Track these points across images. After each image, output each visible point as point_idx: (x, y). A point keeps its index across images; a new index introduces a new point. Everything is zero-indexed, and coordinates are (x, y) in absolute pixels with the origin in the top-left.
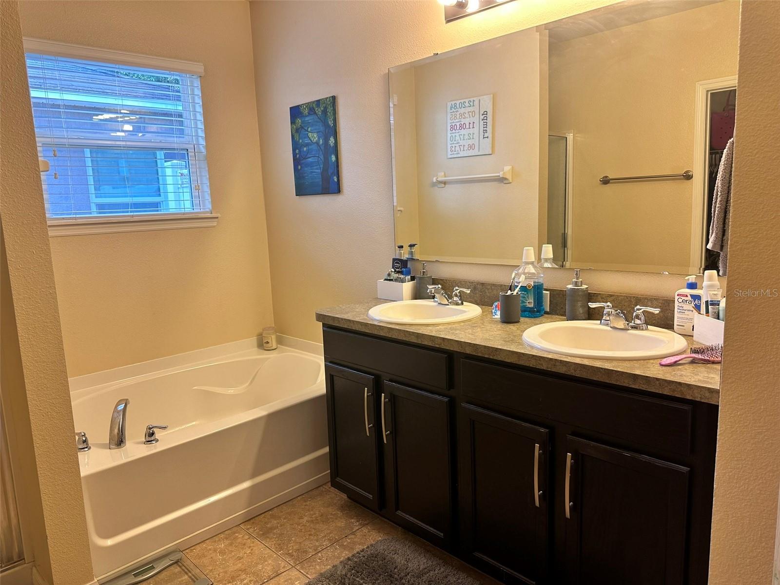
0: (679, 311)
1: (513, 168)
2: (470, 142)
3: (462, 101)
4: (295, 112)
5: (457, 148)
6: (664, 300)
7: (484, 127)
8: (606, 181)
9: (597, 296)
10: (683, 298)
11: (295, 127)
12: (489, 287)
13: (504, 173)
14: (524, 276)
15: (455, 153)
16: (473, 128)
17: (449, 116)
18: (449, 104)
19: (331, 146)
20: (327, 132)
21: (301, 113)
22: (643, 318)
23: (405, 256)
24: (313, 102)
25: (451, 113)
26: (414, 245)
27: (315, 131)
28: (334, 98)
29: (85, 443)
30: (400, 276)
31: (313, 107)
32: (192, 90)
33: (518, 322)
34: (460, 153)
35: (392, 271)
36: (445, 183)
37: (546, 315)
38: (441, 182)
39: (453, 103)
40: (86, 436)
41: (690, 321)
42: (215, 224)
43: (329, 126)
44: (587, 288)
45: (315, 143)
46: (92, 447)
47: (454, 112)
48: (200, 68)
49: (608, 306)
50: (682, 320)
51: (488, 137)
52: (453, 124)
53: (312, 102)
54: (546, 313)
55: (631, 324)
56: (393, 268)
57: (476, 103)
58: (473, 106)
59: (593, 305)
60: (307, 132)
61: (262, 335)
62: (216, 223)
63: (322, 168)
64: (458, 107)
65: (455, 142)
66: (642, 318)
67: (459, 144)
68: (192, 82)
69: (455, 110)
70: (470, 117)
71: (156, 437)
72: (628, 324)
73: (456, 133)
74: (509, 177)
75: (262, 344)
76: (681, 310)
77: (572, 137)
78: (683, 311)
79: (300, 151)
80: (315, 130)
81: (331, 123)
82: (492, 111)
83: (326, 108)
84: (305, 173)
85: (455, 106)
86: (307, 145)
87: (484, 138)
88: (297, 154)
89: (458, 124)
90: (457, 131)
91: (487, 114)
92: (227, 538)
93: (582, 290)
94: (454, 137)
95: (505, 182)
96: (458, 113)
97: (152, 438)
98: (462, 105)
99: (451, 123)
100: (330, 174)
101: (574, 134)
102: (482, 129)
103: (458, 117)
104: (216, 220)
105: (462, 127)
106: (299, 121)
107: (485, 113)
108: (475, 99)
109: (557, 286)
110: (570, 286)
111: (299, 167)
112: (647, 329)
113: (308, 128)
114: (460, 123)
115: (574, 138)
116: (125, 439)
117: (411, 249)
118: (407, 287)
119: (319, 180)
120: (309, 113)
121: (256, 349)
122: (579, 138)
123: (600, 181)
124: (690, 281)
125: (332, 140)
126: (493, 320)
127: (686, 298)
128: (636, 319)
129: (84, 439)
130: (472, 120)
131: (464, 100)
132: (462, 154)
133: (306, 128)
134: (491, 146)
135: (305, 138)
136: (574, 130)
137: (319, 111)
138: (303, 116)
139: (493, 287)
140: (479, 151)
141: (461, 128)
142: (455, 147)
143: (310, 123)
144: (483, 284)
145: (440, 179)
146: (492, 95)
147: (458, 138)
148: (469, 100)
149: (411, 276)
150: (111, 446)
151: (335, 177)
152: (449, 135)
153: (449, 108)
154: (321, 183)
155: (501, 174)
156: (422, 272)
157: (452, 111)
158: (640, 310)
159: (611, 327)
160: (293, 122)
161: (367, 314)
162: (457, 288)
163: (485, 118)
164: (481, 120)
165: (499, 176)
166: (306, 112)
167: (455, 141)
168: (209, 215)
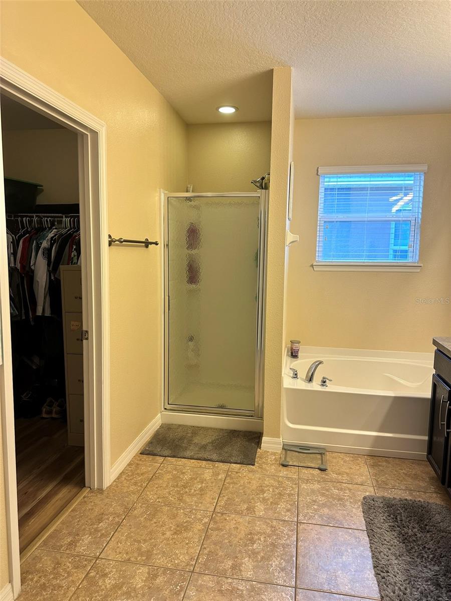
40: (297, 373)
42: (419, 270)
46: (298, 378)
48: (425, 168)
68: (420, 177)
71: (326, 384)
92: (353, 457)
116: (313, 380)
150: (306, 381)
168: (416, 264)
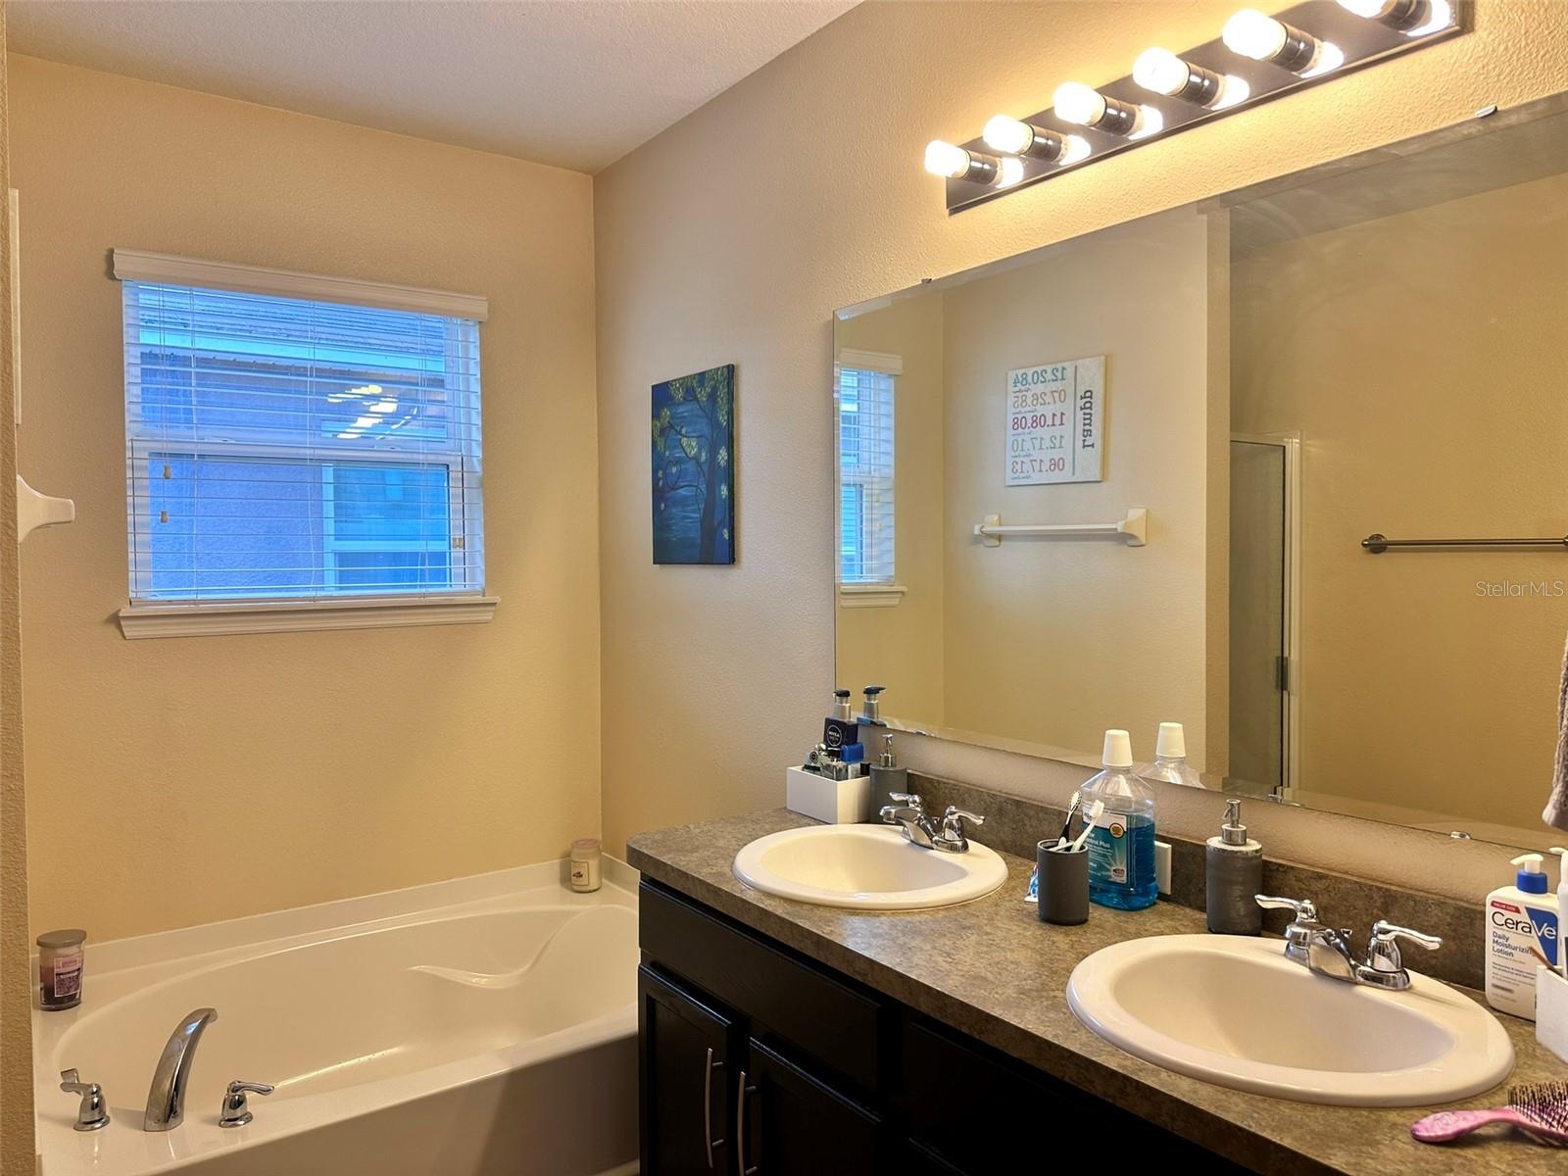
0: (1497, 947)
1: (1147, 511)
2: (1056, 454)
3: (1039, 369)
4: (661, 394)
5: (1027, 466)
6: (1458, 908)
7: (1085, 425)
8: (1377, 546)
9: (1285, 872)
10: (1508, 914)
11: (659, 424)
12: (1032, 813)
13: (1125, 524)
14: (1102, 805)
15: (1022, 475)
16: (1062, 424)
17: (1011, 399)
18: (1012, 376)
19: (720, 467)
20: (715, 435)
21: (671, 398)
22: (1396, 954)
23: (854, 714)
24: (693, 377)
25: (1015, 392)
26: (876, 691)
27: (694, 435)
28: (731, 370)
29: (96, 1111)
30: (834, 763)
31: (692, 385)
32: (467, 347)
33: (1083, 921)
34: (1032, 475)
35: (821, 749)
36: (1000, 537)
37: (1163, 906)
38: (990, 536)
39: (1020, 372)
40: (103, 1093)
41: (1528, 980)
42: (489, 617)
43: (719, 424)
44: (1257, 851)
45: (693, 458)
46: (111, 1119)
47: (1021, 391)
48: (480, 307)
49: (1305, 911)
50: (1505, 974)
51: (1093, 446)
52: (1020, 416)
53: (691, 376)
54: (1163, 897)
55: (1362, 968)
56: (825, 741)
57: (1069, 373)
58: (1063, 379)
59: (1267, 902)
60: (680, 437)
61: (569, 856)
62: (491, 614)
63: (702, 511)
64: (1030, 380)
65: (1022, 453)
66: (1394, 955)
67: (1031, 458)
68: (466, 334)
69: (1023, 388)
70: (1055, 402)
71: (248, 1110)
72: (1354, 968)
73: (1024, 433)
74: (1140, 532)
75: (570, 878)
76: (1502, 945)
77: (1297, 445)
78: (1509, 950)
79: (665, 474)
80: (694, 432)
81: (723, 419)
82: (1102, 391)
83: (714, 389)
84: (672, 519)
85: (1023, 379)
86: (678, 462)
87: (1084, 446)
88: (659, 479)
89: (1029, 416)
90: (1026, 430)
91: (1091, 397)
93: (1245, 856)
94: (1020, 443)
95: (1129, 542)
96: (1029, 394)
97: (239, 1112)
98: (1040, 379)
99: (1014, 414)
100: (716, 524)
101: (1301, 441)
102: (1080, 428)
103: (1029, 401)
104: (493, 608)
105: (1038, 421)
106: (666, 413)
107: (1088, 394)
108: (1066, 365)
109: (1189, 833)
110: (1215, 842)
111: (663, 506)
112: (1406, 988)
113: (682, 427)
114: (1033, 414)
115: (1301, 448)
116: (183, 1110)
117: (869, 699)
118: (849, 791)
119: (695, 534)
120: (684, 399)
121: (558, 886)
122: (1312, 449)
123: (1364, 545)
124: (1527, 870)
125: (723, 454)
126: (1024, 909)
127: (1515, 917)
128: (1377, 954)
129: (96, 1100)
130: (1058, 408)
131: (1044, 368)
132: (1036, 478)
133: (678, 429)
134: (1099, 464)
135: (675, 447)
136: (1301, 430)
137: (703, 395)
138: (674, 404)
139: (1040, 815)
140: (1074, 473)
141: (1034, 425)
142: (1022, 462)
143: (684, 417)
144: (1018, 803)
145: (988, 529)
146: (1103, 358)
147: (1028, 445)
148: (1053, 366)
149: (861, 765)
150: (148, 1122)
151: (725, 531)
152: (1010, 439)
153: (1011, 383)
154: (699, 541)
155: (1120, 527)
156: (883, 760)
157: (1017, 389)
158: (1388, 931)
159: (1310, 968)
160: (655, 416)
161: (733, 863)
162: (953, 809)
163: (1088, 405)
164: (1078, 409)
165: (1116, 529)
166: (680, 395)
167: (1022, 450)
168: (479, 599)
